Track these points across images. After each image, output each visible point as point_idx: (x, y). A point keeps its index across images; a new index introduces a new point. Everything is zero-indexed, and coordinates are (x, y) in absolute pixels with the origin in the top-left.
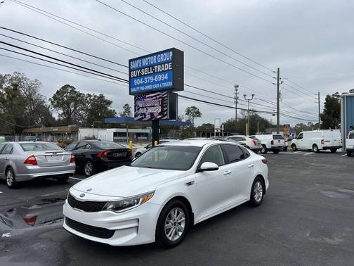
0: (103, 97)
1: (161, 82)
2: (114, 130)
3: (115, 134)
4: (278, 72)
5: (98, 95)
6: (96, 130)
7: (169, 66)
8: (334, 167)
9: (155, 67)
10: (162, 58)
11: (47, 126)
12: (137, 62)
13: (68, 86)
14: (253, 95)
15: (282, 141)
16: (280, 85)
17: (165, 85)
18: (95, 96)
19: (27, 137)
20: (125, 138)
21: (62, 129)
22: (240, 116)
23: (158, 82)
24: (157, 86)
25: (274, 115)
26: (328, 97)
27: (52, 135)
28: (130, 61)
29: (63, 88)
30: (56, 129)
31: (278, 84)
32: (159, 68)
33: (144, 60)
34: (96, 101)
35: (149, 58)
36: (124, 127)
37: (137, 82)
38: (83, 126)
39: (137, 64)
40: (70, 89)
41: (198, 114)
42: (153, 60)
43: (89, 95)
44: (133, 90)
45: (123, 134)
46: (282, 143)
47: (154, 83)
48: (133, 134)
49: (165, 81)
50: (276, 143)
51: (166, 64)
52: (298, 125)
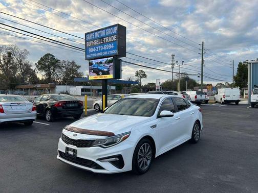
0: (74, 62)
1: (109, 50)
2: (82, 87)
3: (82, 90)
4: (203, 45)
5: (71, 61)
6: (68, 87)
7: (114, 38)
8: (240, 116)
9: (104, 39)
10: (109, 32)
11: (33, 84)
12: (91, 35)
13: (49, 54)
14: (183, 62)
15: (203, 96)
16: (204, 55)
17: (112, 52)
18: (69, 62)
19: (17, 92)
20: (89, 93)
21: (44, 85)
22: (176, 78)
23: (106, 50)
24: (105, 53)
25: (199, 77)
26: (240, 63)
27: (36, 90)
28: (86, 34)
29: (45, 56)
30: (39, 86)
31: (202, 54)
32: (107, 40)
33: (96, 34)
34: (69, 65)
35: (100, 32)
36: (89, 85)
37: (91, 50)
38: (60, 84)
39: (91, 37)
40: (50, 57)
41: (145, 76)
42: (103, 33)
43: (64, 62)
44: (88, 56)
45: (88, 90)
46: (203, 97)
47: (104, 51)
48: (96, 90)
49: (112, 49)
50: (199, 97)
51: (112, 37)
52: (218, 84)
